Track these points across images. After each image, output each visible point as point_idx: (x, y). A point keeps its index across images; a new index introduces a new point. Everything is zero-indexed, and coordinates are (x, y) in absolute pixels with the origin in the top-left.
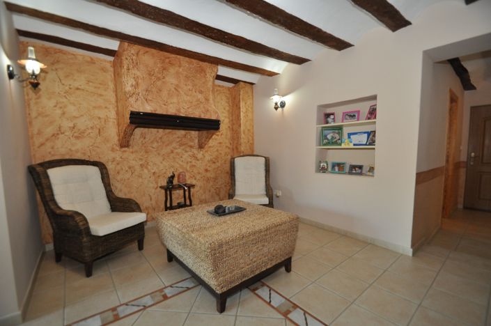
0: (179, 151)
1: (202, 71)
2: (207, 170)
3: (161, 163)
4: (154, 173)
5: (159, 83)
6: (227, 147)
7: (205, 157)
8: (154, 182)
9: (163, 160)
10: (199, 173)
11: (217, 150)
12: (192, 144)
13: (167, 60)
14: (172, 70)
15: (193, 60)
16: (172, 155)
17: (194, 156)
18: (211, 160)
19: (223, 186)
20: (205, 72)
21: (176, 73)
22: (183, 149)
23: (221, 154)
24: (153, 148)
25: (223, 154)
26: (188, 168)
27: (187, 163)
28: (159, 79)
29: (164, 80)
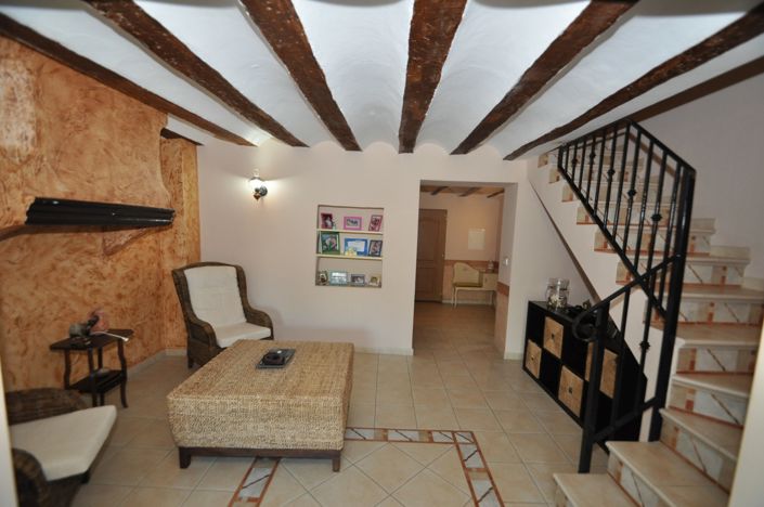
0: (67, 264)
1: (146, 120)
2: (120, 296)
3: (32, 294)
4: (17, 321)
5: (78, 137)
6: (151, 248)
7: (115, 270)
8: (19, 341)
9: (36, 288)
10: (107, 304)
11: (136, 256)
12: (92, 247)
13: (92, 93)
14: (101, 114)
15: (133, 99)
16: (54, 275)
17: (97, 273)
18: (127, 276)
19: (147, 319)
20: (149, 122)
21: (107, 120)
22: (75, 261)
23: (142, 262)
24: (14, 263)
25: (146, 261)
26: (87, 297)
27: (85, 286)
28: (78, 129)
29: (87, 132)
